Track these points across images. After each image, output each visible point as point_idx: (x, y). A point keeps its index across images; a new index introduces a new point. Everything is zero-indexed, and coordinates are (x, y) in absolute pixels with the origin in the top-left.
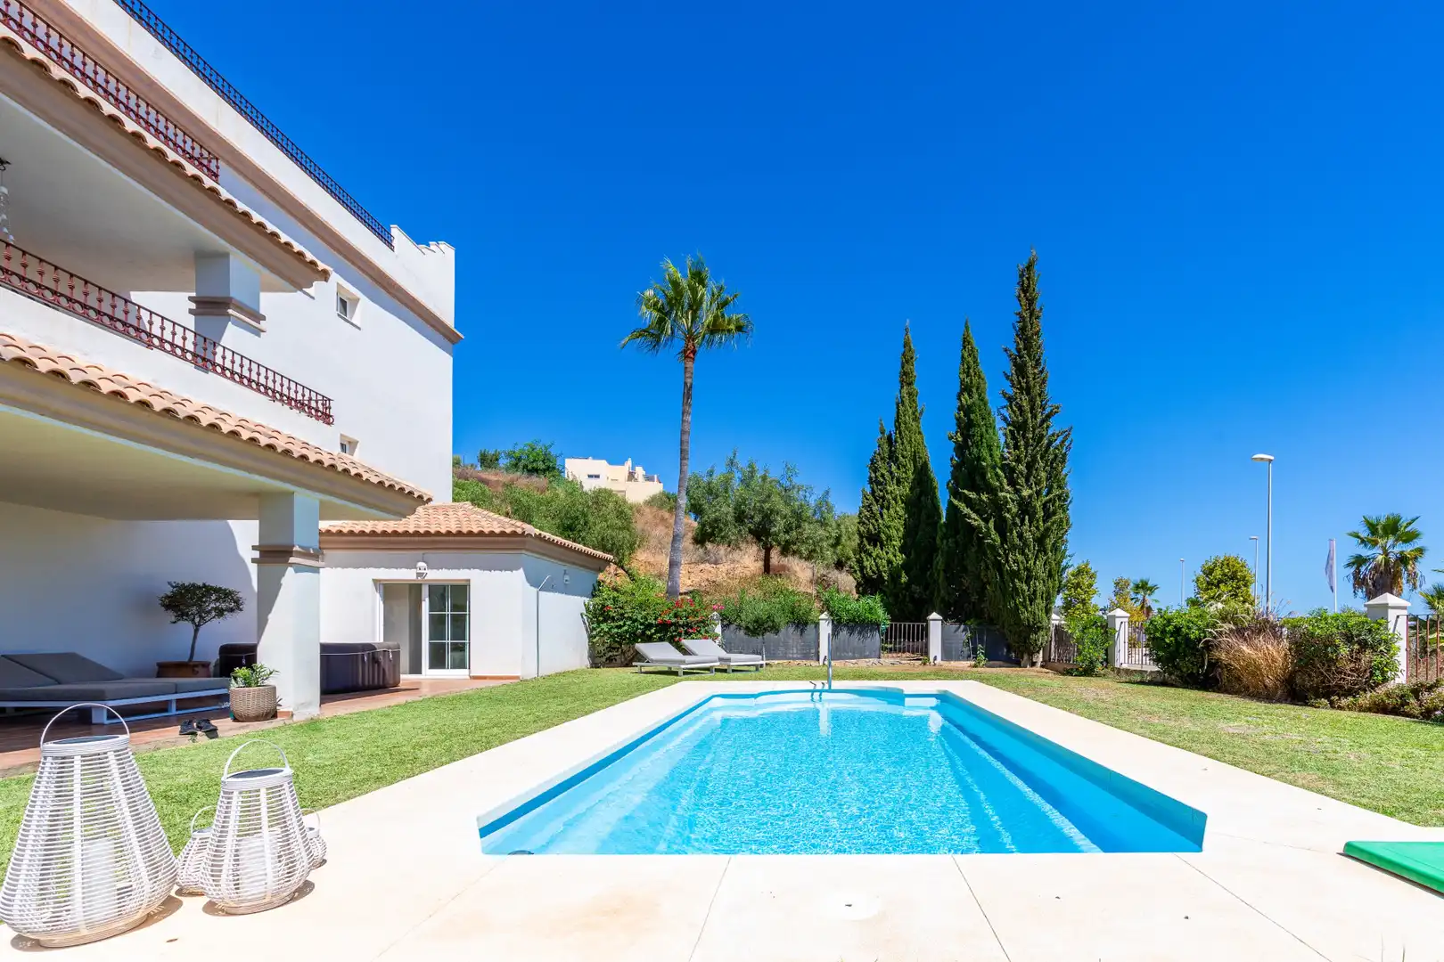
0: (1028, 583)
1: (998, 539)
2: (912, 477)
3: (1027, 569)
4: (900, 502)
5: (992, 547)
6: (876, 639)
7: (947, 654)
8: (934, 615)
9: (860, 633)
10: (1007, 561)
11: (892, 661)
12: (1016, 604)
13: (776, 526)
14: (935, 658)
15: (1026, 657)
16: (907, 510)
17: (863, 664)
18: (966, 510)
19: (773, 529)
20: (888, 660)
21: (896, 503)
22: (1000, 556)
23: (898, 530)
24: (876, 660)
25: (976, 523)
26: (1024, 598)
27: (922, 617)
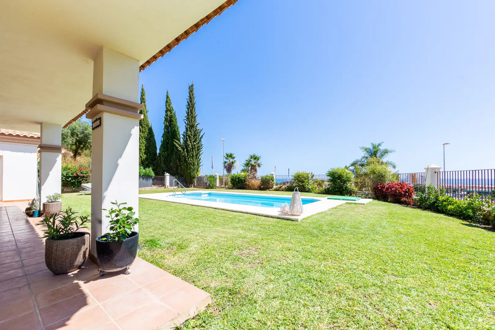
0: (193, 166)
1: (186, 154)
2: (147, 131)
3: (193, 162)
4: (143, 138)
5: (184, 156)
6: (151, 181)
7: (171, 185)
8: (167, 174)
9: (146, 179)
10: (189, 160)
11: (156, 187)
12: (190, 172)
13: (90, 140)
14: (168, 186)
15: (190, 185)
16: (146, 141)
17: (147, 188)
18: (177, 146)
19: (89, 141)
20: (154, 187)
21: (142, 138)
22: (187, 159)
23: (143, 147)
24: (151, 187)
25: (180, 149)
26: (192, 170)
27: (163, 174)
